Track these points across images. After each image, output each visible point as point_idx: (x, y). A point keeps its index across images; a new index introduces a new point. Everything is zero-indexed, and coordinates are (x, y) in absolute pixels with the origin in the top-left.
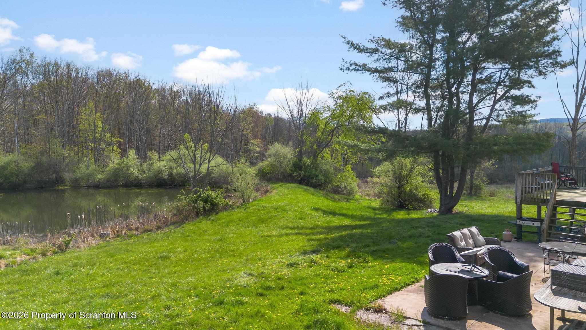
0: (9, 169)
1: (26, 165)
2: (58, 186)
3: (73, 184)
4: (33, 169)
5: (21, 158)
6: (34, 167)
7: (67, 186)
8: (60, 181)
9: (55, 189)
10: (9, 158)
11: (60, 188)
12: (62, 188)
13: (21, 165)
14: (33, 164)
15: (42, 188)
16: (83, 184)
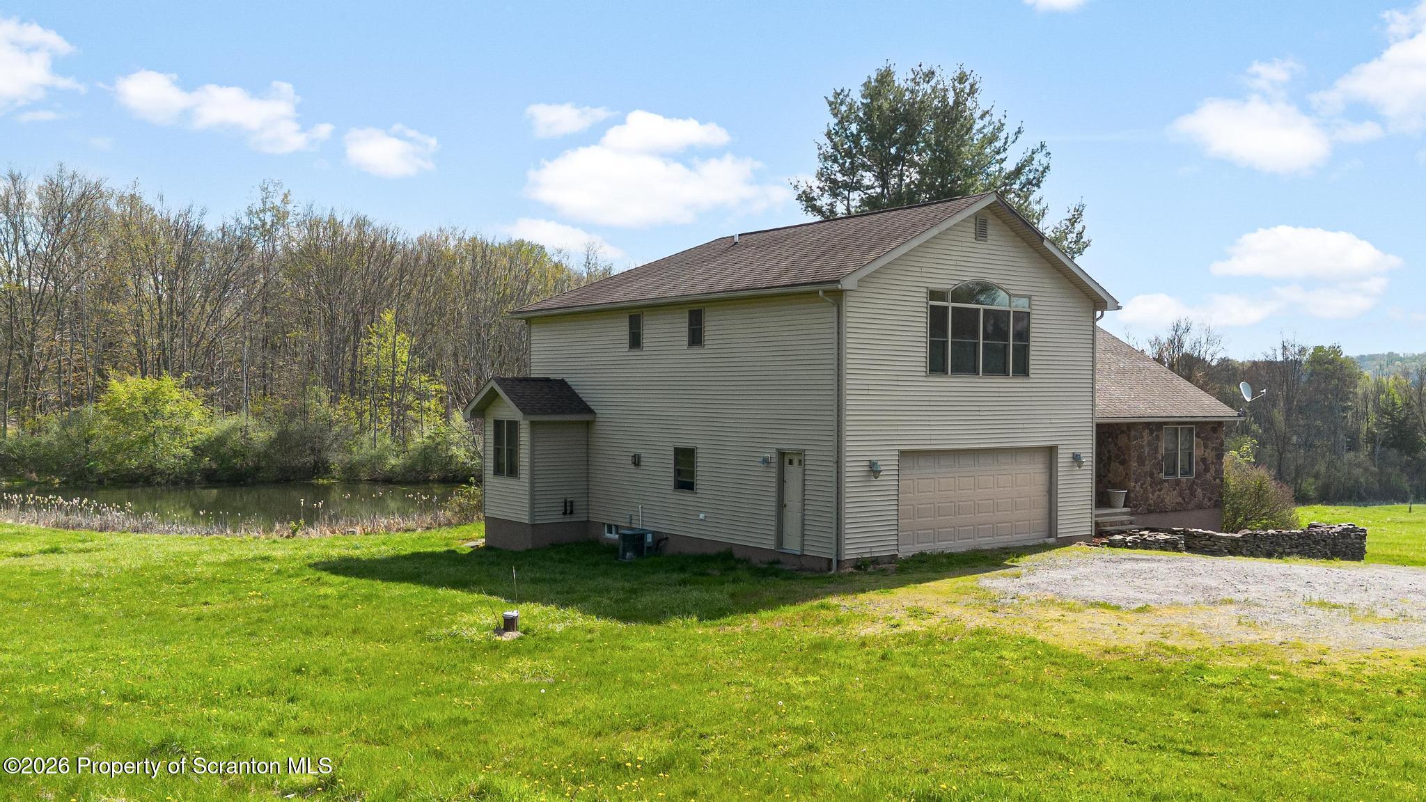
0: (229, 443)
1: (261, 435)
2: (317, 479)
3: (346, 476)
4: (273, 442)
5: (252, 422)
6: (275, 441)
7: (333, 478)
8: (321, 468)
9: (313, 484)
10: (231, 421)
11: (321, 481)
12: (325, 481)
13: (253, 435)
14: (273, 434)
15: (288, 480)
16: (364, 476)
